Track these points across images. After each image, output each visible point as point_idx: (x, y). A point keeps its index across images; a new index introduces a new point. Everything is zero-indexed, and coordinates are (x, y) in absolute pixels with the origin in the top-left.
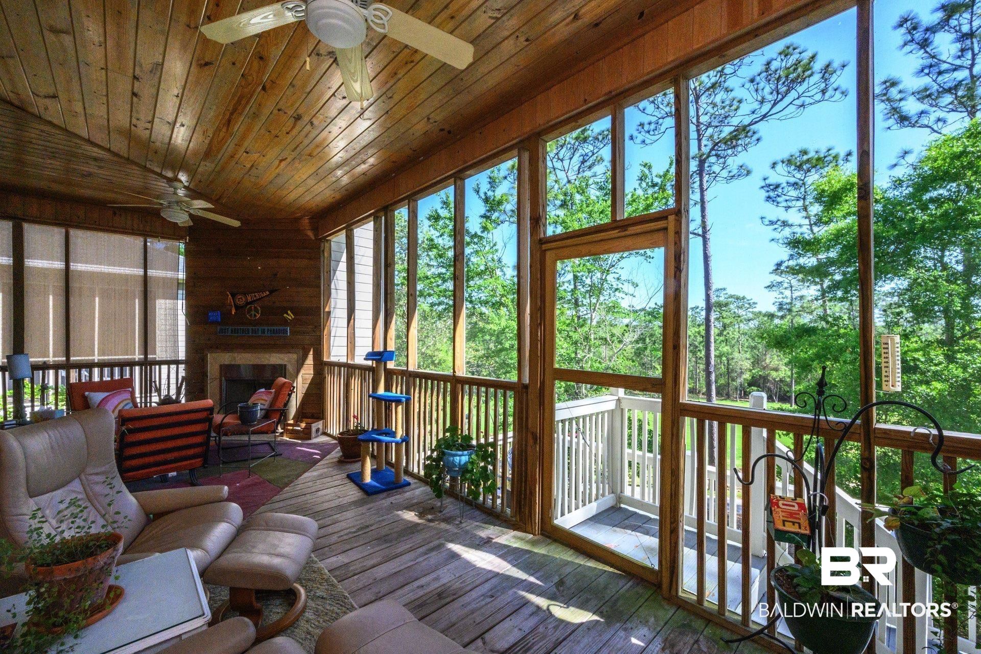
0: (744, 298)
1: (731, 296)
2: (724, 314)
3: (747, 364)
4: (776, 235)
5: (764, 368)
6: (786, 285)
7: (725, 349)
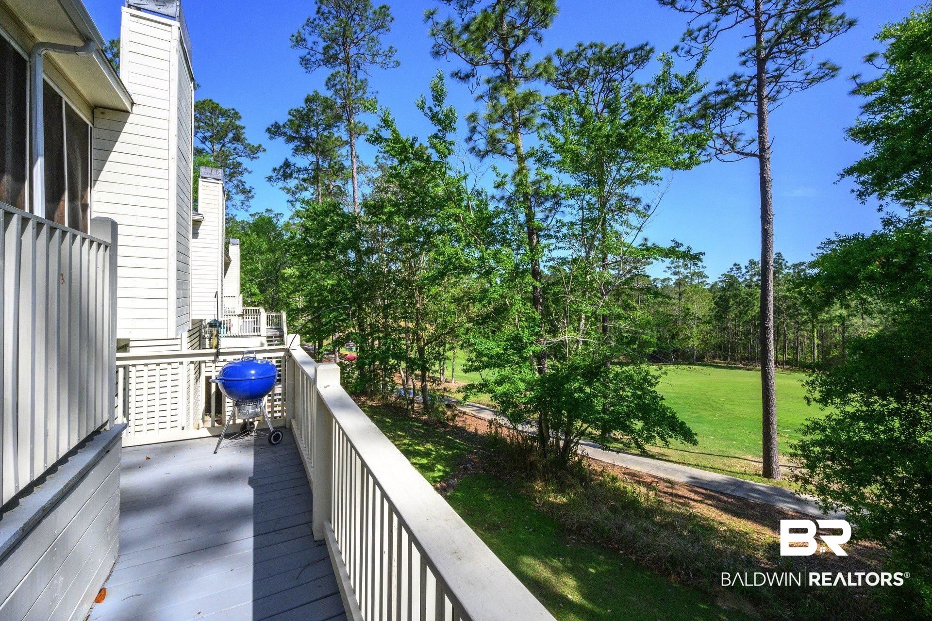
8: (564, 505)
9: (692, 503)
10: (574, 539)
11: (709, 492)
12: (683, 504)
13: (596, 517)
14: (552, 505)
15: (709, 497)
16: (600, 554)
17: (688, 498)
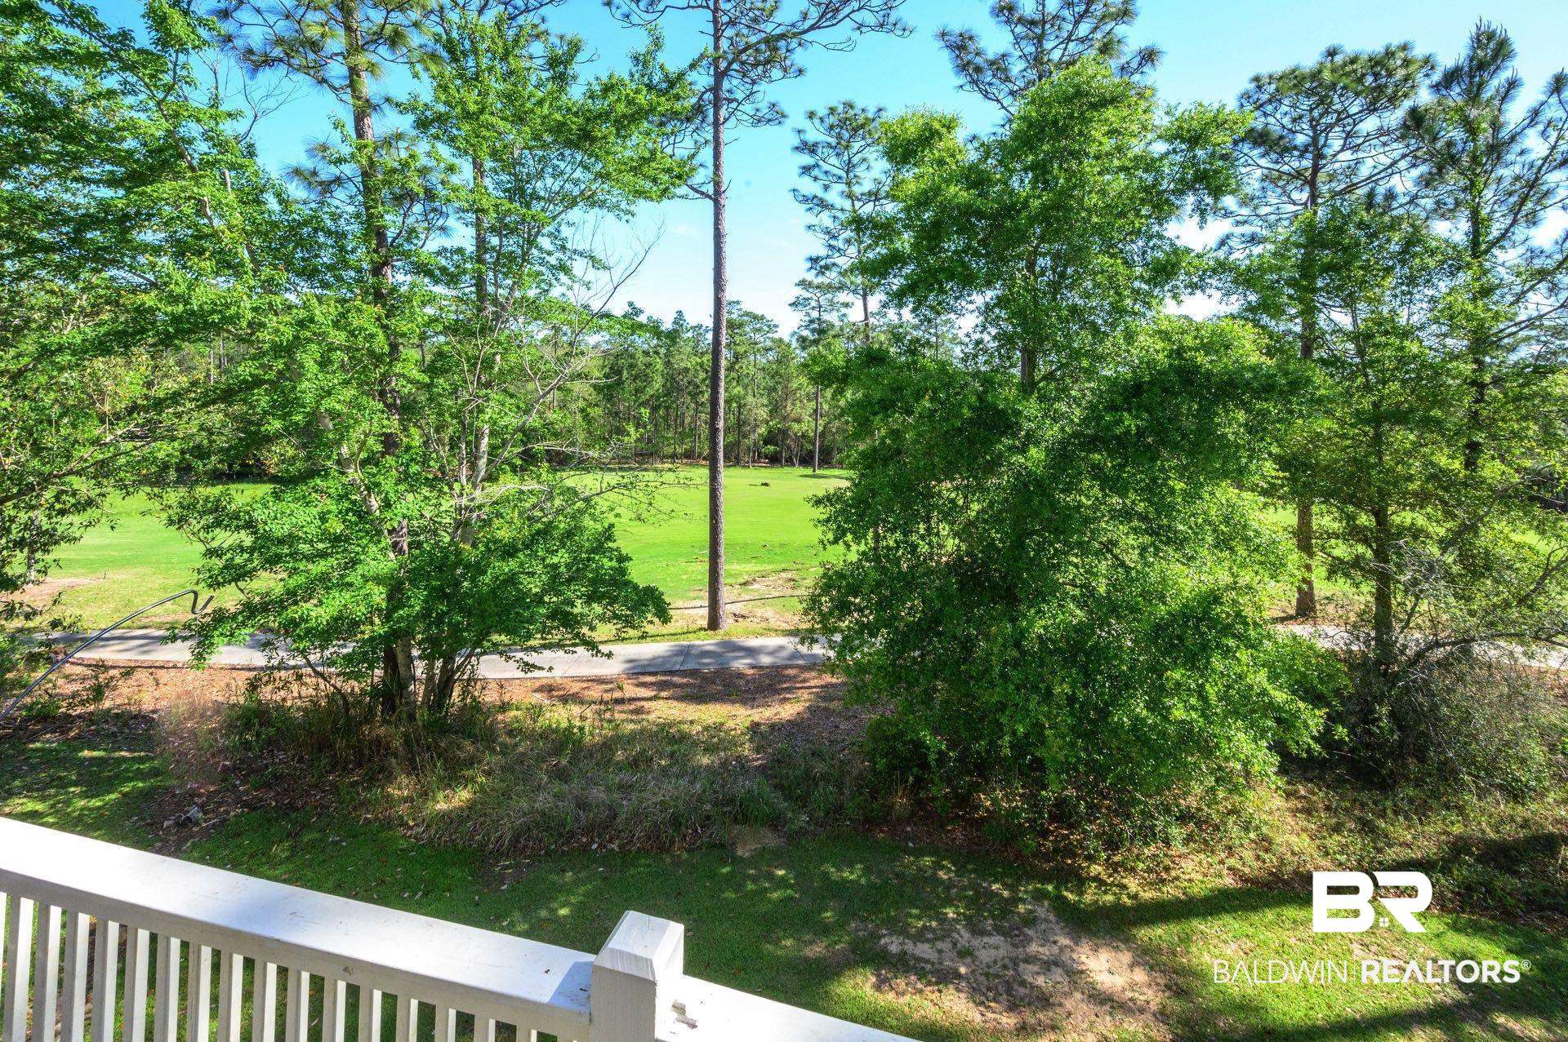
0: (763, 317)
1: (747, 314)
2: (738, 339)
3: (763, 413)
4: (813, 220)
5: (784, 418)
6: (813, 304)
7: (738, 390)
8: (471, 806)
9: (646, 704)
10: (507, 867)
11: (660, 678)
12: (638, 711)
13: (543, 801)
14: (448, 820)
15: (662, 686)
16: (564, 871)
17: (639, 699)
